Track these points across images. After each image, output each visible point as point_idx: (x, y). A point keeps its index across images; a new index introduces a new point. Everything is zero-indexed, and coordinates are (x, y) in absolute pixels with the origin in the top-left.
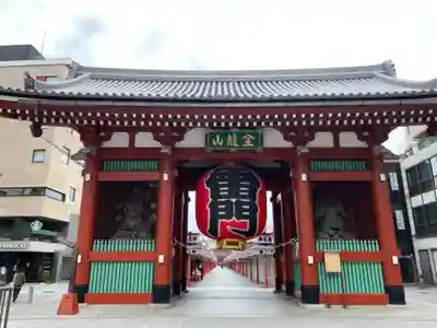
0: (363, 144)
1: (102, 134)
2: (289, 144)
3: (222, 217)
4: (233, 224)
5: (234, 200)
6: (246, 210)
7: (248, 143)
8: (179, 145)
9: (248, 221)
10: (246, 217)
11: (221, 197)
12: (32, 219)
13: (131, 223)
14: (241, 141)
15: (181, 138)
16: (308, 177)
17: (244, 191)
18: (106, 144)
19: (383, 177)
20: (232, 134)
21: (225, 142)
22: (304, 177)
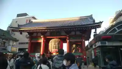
0: (81, 34)
4: (55, 50)
6: (57, 47)
11: (52, 45)
12: (26, 49)
16: (69, 41)
17: (57, 44)
18: (33, 36)
19: (84, 40)
22: (68, 41)
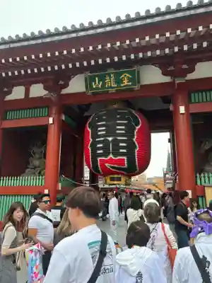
1: (6, 89)
2: (167, 79)
3: (100, 155)
4: (111, 161)
5: (110, 139)
6: (123, 148)
7: (126, 82)
8: (65, 91)
9: (125, 158)
10: (123, 154)
11: (100, 136)
13: (37, 163)
14: (119, 81)
15: (66, 85)
16: (187, 109)
17: (121, 129)
18: (9, 98)
20: (109, 75)
21: (104, 84)
22: (182, 109)
